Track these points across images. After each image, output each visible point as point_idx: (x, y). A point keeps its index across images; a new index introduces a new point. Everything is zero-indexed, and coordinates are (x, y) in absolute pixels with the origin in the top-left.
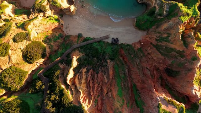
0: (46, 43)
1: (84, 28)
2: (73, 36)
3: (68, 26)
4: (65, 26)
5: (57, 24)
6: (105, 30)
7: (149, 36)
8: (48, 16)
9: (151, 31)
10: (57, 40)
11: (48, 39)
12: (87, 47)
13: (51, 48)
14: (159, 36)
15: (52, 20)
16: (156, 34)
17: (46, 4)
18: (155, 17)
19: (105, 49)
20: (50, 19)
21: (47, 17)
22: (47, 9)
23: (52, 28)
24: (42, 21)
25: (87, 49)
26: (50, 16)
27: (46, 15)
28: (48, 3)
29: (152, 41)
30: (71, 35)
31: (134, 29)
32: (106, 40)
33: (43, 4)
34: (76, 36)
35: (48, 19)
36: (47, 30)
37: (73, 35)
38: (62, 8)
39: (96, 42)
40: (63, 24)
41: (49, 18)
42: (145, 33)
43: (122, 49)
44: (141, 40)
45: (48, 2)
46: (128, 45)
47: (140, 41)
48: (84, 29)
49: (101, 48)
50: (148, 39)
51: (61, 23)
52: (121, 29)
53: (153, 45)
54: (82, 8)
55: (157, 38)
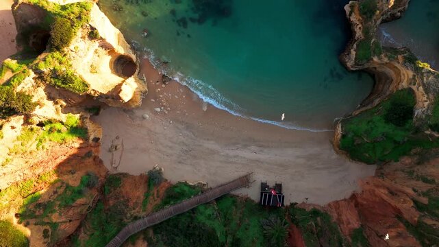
0: (32, 221)
1: (171, 147)
2: (133, 177)
3: (116, 143)
4: (105, 144)
5: (75, 143)
6: (236, 156)
7: (387, 182)
8: (42, 120)
9: (396, 170)
10: (74, 200)
11: (39, 205)
12: (176, 226)
13: (50, 233)
14: (425, 190)
15: (59, 131)
16: (413, 182)
17: (30, 85)
18: (417, 130)
19: (240, 226)
20: (51, 131)
21: (41, 125)
22: (34, 100)
23: (59, 161)
24: (20, 142)
25: (177, 235)
26: (50, 122)
27: (36, 120)
28: (39, 81)
29: (399, 206)
30: (125, 175)
31: (335, 156)
32: (242, 192)
33: (19, 89)
34: (141, 176)
35: (42, 132)
36: (39, 171)
37: (132, 172)
38: (92, 92)
39: (207, 204)
40: (98, 139)
41: (47, 127)
42: (371, 170)
43: (297, 225)
44: (360, 192)
45: (39, 78)
46: (316, 213)
47: (354, 197)
48: (170, 151)
49: (225, 226)
50: (383, 193)
51: (92, 137)
52: (289, 155)
53: (408, 225)
54: (164, 83)
55: (417, 198)
